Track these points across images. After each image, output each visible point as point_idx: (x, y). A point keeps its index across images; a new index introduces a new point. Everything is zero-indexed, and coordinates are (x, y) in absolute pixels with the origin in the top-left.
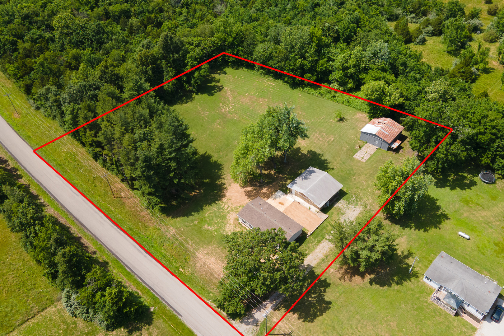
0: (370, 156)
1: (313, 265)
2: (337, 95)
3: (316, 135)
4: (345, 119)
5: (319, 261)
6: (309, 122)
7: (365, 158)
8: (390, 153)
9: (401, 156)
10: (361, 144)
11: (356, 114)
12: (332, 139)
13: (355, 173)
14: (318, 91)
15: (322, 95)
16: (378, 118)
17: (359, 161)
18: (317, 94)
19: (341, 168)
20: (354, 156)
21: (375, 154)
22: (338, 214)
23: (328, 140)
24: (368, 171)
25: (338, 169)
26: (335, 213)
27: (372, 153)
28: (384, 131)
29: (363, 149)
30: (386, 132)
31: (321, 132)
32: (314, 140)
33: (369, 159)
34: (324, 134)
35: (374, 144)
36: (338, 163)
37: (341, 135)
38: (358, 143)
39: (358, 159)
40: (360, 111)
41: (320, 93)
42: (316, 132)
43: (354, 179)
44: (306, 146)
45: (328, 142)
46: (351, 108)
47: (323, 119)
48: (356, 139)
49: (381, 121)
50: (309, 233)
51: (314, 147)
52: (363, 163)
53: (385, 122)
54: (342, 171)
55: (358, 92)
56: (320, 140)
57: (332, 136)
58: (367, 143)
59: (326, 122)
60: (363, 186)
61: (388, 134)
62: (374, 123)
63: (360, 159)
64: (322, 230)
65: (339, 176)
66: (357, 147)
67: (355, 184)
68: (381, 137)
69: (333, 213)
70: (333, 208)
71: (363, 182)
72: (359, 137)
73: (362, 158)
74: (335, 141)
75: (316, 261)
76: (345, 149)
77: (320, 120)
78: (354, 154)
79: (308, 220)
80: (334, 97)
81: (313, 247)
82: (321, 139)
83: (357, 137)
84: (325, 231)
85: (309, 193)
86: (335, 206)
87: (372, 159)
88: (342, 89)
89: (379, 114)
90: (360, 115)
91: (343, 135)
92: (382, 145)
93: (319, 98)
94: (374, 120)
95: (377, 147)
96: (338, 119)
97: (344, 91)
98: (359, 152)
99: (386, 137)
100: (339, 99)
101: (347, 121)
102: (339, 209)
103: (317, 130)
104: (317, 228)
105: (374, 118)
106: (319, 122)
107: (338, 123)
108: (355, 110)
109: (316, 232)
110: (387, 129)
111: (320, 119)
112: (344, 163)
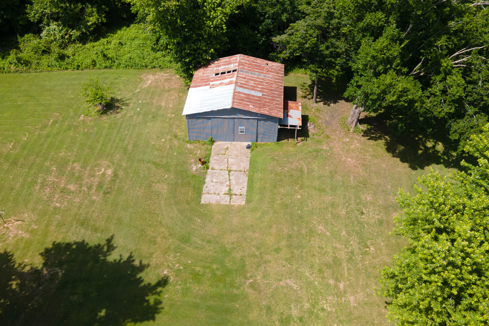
0: (246, 179)
2: (69, 51)
3: (51, 179)
4: (118, 101)
6: (14, 147)
7: (236, 190)
8: (289, 144)
9: (319, 142)
10: (199, 153)
11: (141, 80)
12: (109, 172)
13: (242, 260)
14: (12, 57)
15: (27, 63)
16: (207, 63)
17: (228, 210)
18: (13, 67)
19: (186, 266)
20: (205, 199)
21: (252, 163)
23: (96, 180)
24: (274, 230)
25: (178, 273)
27: (245, 164)
28: (247, 91)
29: (213, 163)
30: (253, 93)
31: (62, 165)
32: (50, 199)
33: (250, 187)
34: (77, 166)
35: (233, 137)
36: (166, 251)
37: (130, 147)
38: (191, 152)
39: (218, 204)
40: (146, 70)
41: (19, 60)
42: (48, 171)
43: (252, 286)
44: (26, 236)
45: (100, 186)
46: (120, 70)
47: (55, 122)
48: (176, 142)
49: (221, 69)
51: (60, 225)
52: (241, 209)
53: (232, 67)
54: (197, 277)
55: (119, 32)
56: (70, 192)
57: (105, 162)
58: (212, 142)
59: (69, 129)
60: (298, 301)
61: (260, 94)
62: (206, 82)
63: (226, 200)
65: (196, 306)
66: (196, 167)
67: (269, 308)
68: (251, 108)
71: (288, 286)
72: (182, 133)
73: (230, 193)
74: (121, 173)
76: (163, 188)
77: (48, 130)
78: (199, 192)
80: (62, 57)
82: (72, 187)
83: (176, 136)
87: (257, 185)
88: (75, 33)
89: (206, 52)
90: (151, 77)
91: (135, 145)
92: (261, 130)
93: (24, 75)
94: (199, 74)
95: (246, 144)
96: (100, 107)
97: (83, 39)
98: (208, 180)
99: (264, 105)
100: (79, 58)
101: (127, 105)
103: (47, 164)
105: (196, 68)
106: (48, 136)
107: (104, 117)
108: (131, 71)
110: (252, 83)
111: (46, 126)
112: (185, 240)
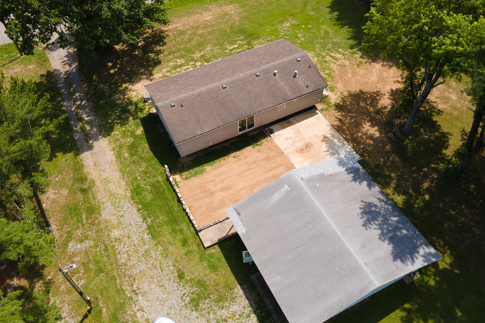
1: (87, 157)
5: (85, 171)
22: (200, 283)
26: (211, 277)
50: (176, 178)
64: (170, 213)
69: (213, 268)
70: (233, 278)
75: (92, 164)
79: (222, 190)
81: (131, 173)
84: (162, 218)
85: (286, 188)
86: (239, 291)
102: (221, 299)
104: (179, 201)
109: (169, 194)
